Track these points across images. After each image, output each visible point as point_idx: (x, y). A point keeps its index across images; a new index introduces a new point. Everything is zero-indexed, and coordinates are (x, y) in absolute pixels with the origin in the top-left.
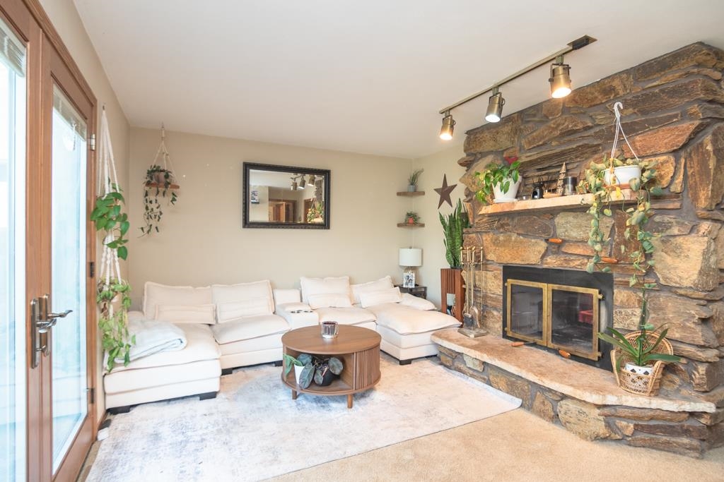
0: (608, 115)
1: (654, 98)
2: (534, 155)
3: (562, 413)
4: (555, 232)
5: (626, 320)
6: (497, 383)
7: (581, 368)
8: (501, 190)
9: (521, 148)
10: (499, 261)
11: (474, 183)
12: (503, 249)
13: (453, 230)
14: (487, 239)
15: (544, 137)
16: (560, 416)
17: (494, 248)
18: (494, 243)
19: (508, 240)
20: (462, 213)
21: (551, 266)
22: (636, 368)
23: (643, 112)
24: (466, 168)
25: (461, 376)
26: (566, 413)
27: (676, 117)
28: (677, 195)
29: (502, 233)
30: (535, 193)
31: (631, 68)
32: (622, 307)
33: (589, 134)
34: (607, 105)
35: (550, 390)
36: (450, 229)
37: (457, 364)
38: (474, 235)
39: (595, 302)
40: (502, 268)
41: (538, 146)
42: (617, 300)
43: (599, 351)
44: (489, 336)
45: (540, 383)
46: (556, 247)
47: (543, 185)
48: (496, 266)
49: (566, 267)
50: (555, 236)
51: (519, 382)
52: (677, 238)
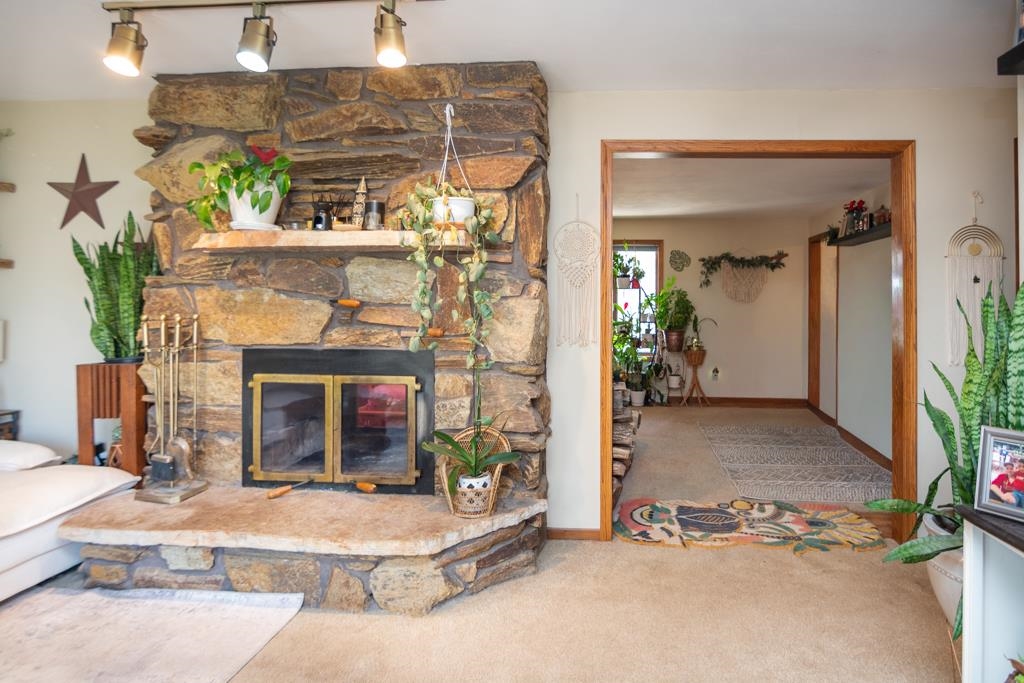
0: (430, 120)
1: (487, 114)
2: (310, 155)
3: (378, 588)
4: (346, 287)
5: (452, 416)
6: (246, 580)
7: (393, 503)
8: (254, 207)
9: (284, 137)
10: (235, 342)
11: (176, 184)
12: (243, 318)
13: (113, 277)
14: (205, 299)
15: (328, 128)
16: (375, 596)
17: (225, 316)
18: (223, 308)
19: (257, 301)
20: (137, 244)
21: (339, 346)
22: (473, 481)
23: (476, 129)
24: (152, 150)
25: (155, 596)
26: (384, 587)
27: (511, 146)
28: (509, 245)
29: (240, 287)
30: (318, 220)
31: (462, 64)
32: (446, 399)
33: (401, 141)
34: (430, 105)
35: (357, 558)
36: (105, 275)
37: (141, 571)
38: (174, 291)
39: (411, 395)
40: (240, 354)
41: (317, 140)
42: (439, 389)
43: (417, 468)
44: (211, 490)
45: (342, 552)
46: (348, 313)
47: (331, 208)
48: (228, 351)
49: (365, 344)
50: (346, 294)
51: (296, 563)
52: (509, 300)
